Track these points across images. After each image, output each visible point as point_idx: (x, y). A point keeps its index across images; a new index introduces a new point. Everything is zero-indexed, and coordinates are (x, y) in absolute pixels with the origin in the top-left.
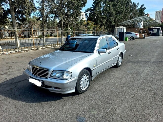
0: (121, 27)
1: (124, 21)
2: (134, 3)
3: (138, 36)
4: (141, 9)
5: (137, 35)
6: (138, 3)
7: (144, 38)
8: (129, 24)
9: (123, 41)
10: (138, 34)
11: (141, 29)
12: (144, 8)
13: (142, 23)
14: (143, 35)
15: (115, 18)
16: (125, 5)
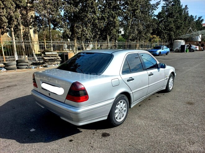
0: (180, 41)
1: (182, 35)
2: (191, 15)
3: (198, 49)
4: (198, 22)
5: (196, 47)
6: (196, 17)
7: (203, 50)
8: (186, 37)
9: (184, 52)
10: (198, 47)
11: (200, 42)
12: (202, 20)
13: (200, 36)
14: (202, 48)
15: (175, 32)
16: (183, 20)
